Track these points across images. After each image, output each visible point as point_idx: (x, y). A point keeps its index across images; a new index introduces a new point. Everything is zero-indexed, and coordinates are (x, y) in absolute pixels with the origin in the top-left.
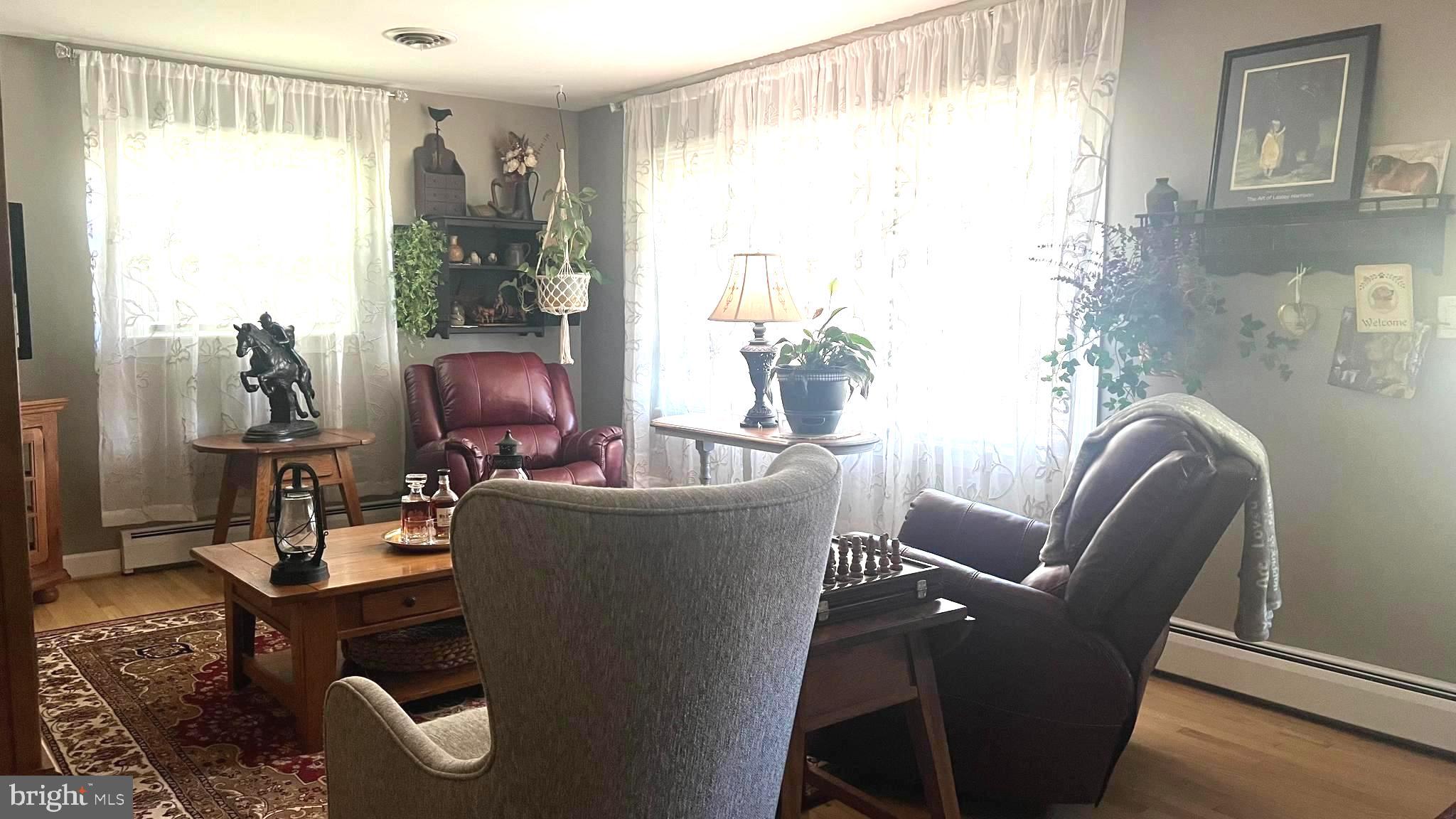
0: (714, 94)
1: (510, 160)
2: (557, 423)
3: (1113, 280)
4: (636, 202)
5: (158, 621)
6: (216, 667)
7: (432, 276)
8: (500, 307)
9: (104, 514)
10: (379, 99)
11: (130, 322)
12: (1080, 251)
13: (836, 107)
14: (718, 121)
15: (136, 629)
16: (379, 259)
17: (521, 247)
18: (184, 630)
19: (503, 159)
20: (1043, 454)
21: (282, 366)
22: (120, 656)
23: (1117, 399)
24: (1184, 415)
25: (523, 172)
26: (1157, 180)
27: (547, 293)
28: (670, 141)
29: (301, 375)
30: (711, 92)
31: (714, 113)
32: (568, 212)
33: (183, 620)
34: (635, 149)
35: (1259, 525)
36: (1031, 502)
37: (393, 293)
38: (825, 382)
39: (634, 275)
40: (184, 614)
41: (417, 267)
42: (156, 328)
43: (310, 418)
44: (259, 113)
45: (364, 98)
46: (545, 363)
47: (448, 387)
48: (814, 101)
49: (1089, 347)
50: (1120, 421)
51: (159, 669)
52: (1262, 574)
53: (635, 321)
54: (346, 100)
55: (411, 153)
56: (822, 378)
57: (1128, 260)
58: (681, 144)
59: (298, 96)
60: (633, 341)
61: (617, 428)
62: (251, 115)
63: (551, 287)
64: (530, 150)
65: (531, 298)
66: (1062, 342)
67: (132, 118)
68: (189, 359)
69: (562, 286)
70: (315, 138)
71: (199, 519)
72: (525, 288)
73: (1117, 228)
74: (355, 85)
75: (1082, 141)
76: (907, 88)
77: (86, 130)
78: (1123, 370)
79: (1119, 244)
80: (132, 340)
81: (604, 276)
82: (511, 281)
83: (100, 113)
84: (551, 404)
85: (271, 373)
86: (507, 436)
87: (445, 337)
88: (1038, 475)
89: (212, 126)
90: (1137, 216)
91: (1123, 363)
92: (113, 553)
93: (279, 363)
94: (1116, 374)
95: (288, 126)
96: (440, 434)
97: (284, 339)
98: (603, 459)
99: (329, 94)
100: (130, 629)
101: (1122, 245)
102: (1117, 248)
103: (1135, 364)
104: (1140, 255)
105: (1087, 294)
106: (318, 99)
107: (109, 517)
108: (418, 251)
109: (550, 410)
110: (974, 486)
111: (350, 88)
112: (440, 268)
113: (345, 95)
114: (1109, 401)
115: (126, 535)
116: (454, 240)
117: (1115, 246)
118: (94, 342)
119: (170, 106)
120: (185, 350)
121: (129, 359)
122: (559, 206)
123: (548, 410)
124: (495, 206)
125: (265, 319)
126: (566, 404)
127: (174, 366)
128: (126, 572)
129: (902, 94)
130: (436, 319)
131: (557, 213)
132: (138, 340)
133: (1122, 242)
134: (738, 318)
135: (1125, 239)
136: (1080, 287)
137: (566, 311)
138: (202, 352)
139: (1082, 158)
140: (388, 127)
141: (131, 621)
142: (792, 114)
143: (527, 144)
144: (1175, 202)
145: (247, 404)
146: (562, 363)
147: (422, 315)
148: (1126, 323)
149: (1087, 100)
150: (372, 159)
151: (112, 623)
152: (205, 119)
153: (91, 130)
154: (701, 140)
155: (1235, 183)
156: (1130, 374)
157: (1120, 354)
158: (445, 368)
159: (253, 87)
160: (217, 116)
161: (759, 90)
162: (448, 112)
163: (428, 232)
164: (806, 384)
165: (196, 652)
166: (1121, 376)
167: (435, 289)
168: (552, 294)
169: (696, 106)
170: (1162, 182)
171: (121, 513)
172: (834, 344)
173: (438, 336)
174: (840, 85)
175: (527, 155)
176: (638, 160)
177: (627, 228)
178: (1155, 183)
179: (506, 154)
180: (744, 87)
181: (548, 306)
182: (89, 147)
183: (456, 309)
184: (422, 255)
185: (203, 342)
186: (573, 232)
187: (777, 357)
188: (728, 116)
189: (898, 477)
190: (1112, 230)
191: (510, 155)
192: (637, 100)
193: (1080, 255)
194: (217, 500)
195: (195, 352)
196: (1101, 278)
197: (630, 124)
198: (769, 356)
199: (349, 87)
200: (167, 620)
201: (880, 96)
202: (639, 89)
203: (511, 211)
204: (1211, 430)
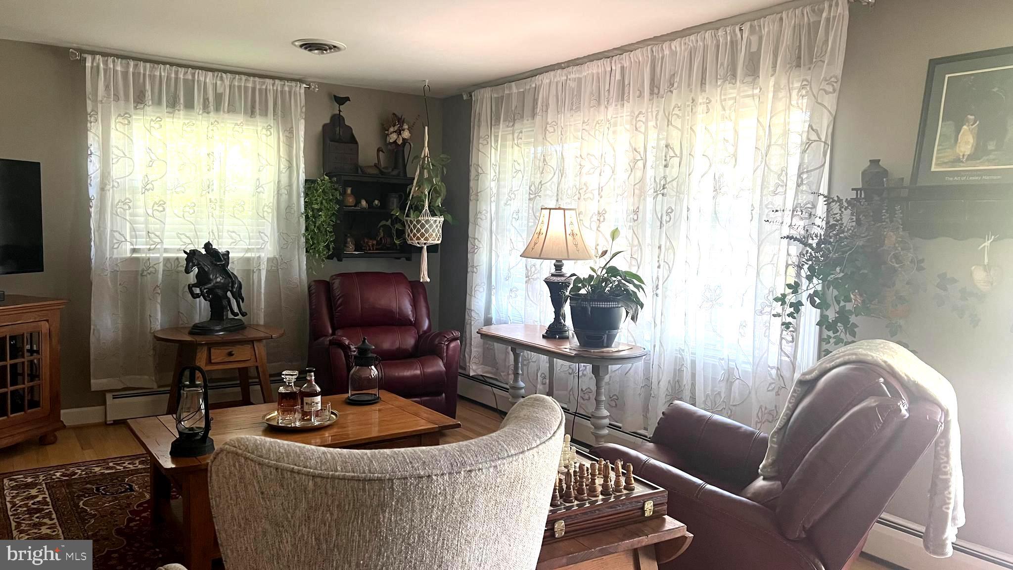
0: (535, 88)
1: (391, 134)
2: (416, 324)
3: (832, 240)
4: (479, 165)
5: (118, 464)
6: (146, 505)
7: (331, 217)
8: (381, 239)
9: (92, 381)
10: (298, 89)
11: (116, 246)
12: (807, 215)
13: (623, 99)
14: (537, 108)
15: (100, 470)
16: (294, 204)
17: (397, 196)
18: (133, 473)
19: (386, 132)
20: (774, 372)
21: (218, 280)
22: (83, 492)
23: (833, 335)
24: (883, 363)
25: (400, 142)
26: (870, 161)
27: (411, 231)
28: (503, 121)
29: (233, 287)
30: (534, 86)
31: (535, 101)
32: (429, 172)
33: (135, 464)
34: (479, 127)
35: (946, 459)
36: (763, 410)
37: (304, 228)
38: (605, 308)
39: (476, 218)
40: (137, 459)
41: (320, 210)
42: (134, 251)
43: (240, 317)
44: (211, 99)
45: (287, 89)
46: (410, 280)
47: (338, 297)
48: (606, 94)
49: (811, 292)
50: (828, 365)
51: (107, 505)
52: (948, 501)
53: (476, 251)
54: (273, 90)
55: (320, 128)
56: (603, 305)
57: (844, 225)
58: (511, 124)
59: (239, 87)
60: (473, 266)
61: (456, 332)
62: (206, 100)
63: (415, 226)
64: (406, 126)
65: (401, 233)
66: (789, 286)
67: (122, 102)
68: (156, 271)
69: (423, 226)
70: (251, 117)
71: (159, 387)
72: (396, 226)
73: (836, 199)
74: (281, 79)
75: (810, 128)
76: (676, 85)
77: (89, 110)
78: (837, 313)
79: (837, 211)
80: (117, 259)
81: (453, 218)
82: (387, 221)
83: (99, 98)
84: (412, 311)
85: (210, 285)
86: (364, 342)
87: (340, 260)
88: (770, 389)
89: (178, 108)
90: (853, 189)
91: (838, 307)
92: (99, 409)
93: (216, 278)
94: (831, 315)
95: (232, 110)
96: (330, 331)
97: (221, 261)
98: (445, 354)
99: (262, 85)
100: (97, 469)
101: (840, 212)
102: (837, 214)
103: (847, 308)
104: (855, 220)
105: (810, 250)
106: (254, 89)
107: (96, 384)
108: (321, 198)
109: (411, 316)
110: (719, 393)
111: (277, 82)
112: (337, 211)
113: (273, 86)
114: (826, 337)
115: (109, 396)
116: (349, 191)
117: (835, 212)
118: (90, 259)
119: (148, 94)
120: (153, 267)
121: (115, 273)
122: (422, 168)
123: (409, 315)
124: (379, 167)
125: (208, 246)
126: (424, 311)
127: (146, 278)
128: (108, 423)
129: (672, 89)
130: (333, 247)
131: (421, 173)
132: (121, 259)
133: (840, 210)
134: (542, 257)
135: (843, 207)
136: (806, 244)
137: (425, 244)
138: (165, 268)
139: (809, 142)
140: (304, 109)
141: (98, 463)
142: (590, 103)
143: (403, 122)
144: (885, 179)
145: (196, 306)
146: (421, 281)
147: (323, 244)
148: (842, 274)
149: (814, 96)
150: (291, 132)
151: (87, 464)
152: (173, 104)
153: (92, 111)
154: (525, 121)
155: (936, 164)
156: (843, 316)
157: (836, 300)
158: (337, 283)
159: (208, 81)
160: (182, 101)
161: (568, 85)
162: (347, 99)
163: (329, 185)
164: (589, 309)
165: (137, 491)
166: (836, 317)
167: (333, 226)
168: (415, 231)
169: (522, 95)
170: (875, 162)
171: (104, 381)
172: (614, 279)
173: (335, 259)
174: (626, 83)
175: (404, 130)
176: (481, 135)
177: (472, 184)
178: (869, 163)
179: (389, 129)
180: (557, 82)
181: (413, 240)
182: (91, 123)
183: (349, 240)
184: (324, 201)
185: (167, 260)
186: (432, 187)
187: (571, 286)
188: (544, 104)
189: (660, 383)
190: (831, 200)
191: (392, 129)
192: (482, 90)
193: (806, 218)
194: (172, 373)
195: (161, 268)
196: (822, 237)
197: (476, 108)
198: (565, 285)
199: (276, 80)
200: (124, 463)
201: (656, 91)
202: (484, 83)
203: (390, 170)
204: (905, 377)
